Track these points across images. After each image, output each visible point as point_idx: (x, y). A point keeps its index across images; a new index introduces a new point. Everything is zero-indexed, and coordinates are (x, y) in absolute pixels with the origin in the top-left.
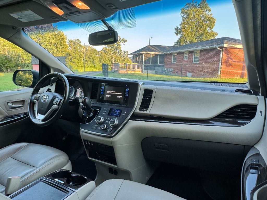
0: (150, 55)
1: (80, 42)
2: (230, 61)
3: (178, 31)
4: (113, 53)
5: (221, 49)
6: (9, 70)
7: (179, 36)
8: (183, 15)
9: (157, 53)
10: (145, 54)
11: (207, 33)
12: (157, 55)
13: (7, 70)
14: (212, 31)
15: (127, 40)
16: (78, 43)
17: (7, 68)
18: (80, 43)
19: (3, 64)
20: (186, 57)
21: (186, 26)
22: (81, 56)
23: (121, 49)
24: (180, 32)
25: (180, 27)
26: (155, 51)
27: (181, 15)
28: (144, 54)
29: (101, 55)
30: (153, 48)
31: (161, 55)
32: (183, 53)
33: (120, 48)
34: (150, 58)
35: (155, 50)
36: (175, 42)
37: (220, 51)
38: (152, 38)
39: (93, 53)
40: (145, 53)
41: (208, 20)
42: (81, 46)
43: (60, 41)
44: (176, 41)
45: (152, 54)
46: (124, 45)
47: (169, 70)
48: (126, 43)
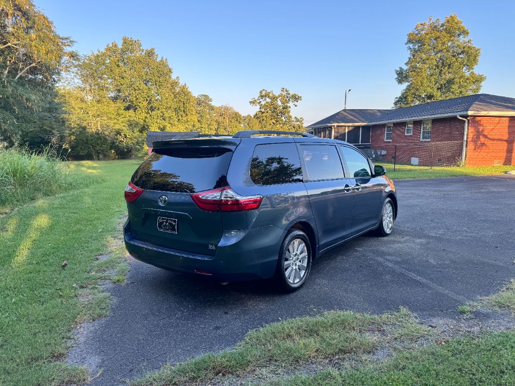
0: (345, 129)
1: (211, 100)
2: (482, 139)
3: (402, 77)
4: (275, 122)
5: (464, 119)
6: (101, 156)
7: (405, 85)
8: (411, 46)
9: (357, 124)
10: (336, 126)
11: (460, 78)
12: (358, 127)
13: (99, 156)
14: (473, 73)
15: (301, 97)
16: (206, 103)
17: (99, 153)
18: (210, 103)
19: (93, 146)
20: (409, 132)
21: (418, 65)
22: (211, 127)
23: (291, 114)
24: (406, 77)
25: (405, 68)
26: (354, 122)
27: (407, 46)
28: (334, 126)
29: (248, 125)
30: (351, 117)
31: (363, 127)
32: (404, 124)
33: (289, 112)
34: (345, 133)
35: (355, 119)
36: (396, 98)
37: (464, 121)
38: (350, 90)
39: (233, 121)
40: (336, 124)
41: (463, 52)
42: (212, 108)
43: (184, 104)
44: (399, 95)
45: (348, 126)
46: (296, 106)
47: (379, 153)
48: (299, 103)
